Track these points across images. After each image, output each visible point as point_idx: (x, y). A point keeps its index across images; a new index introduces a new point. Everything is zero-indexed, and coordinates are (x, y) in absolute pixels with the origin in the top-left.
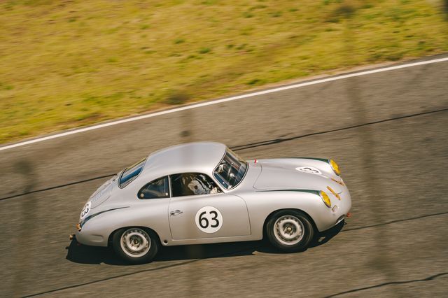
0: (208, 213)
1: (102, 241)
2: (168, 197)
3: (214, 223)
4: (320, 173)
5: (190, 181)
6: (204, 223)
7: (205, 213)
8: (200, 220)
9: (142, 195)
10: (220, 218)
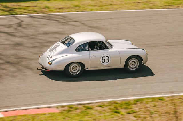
7: (104, 57)
8: (102, 60)
9: (77, 50)
10: (110, 59)
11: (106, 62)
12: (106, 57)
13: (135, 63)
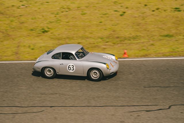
0: (71, 66)
1: (40, 70)
2: (60, 59)
4: (111, 59)
5: (70, 56)
6: (70, 69)
7: (70, 65)
8: (68, 68)
9: (53, 58)
10: (74, 68)
11: (72, 70)
12: (72, 66)
13: (97, 73)
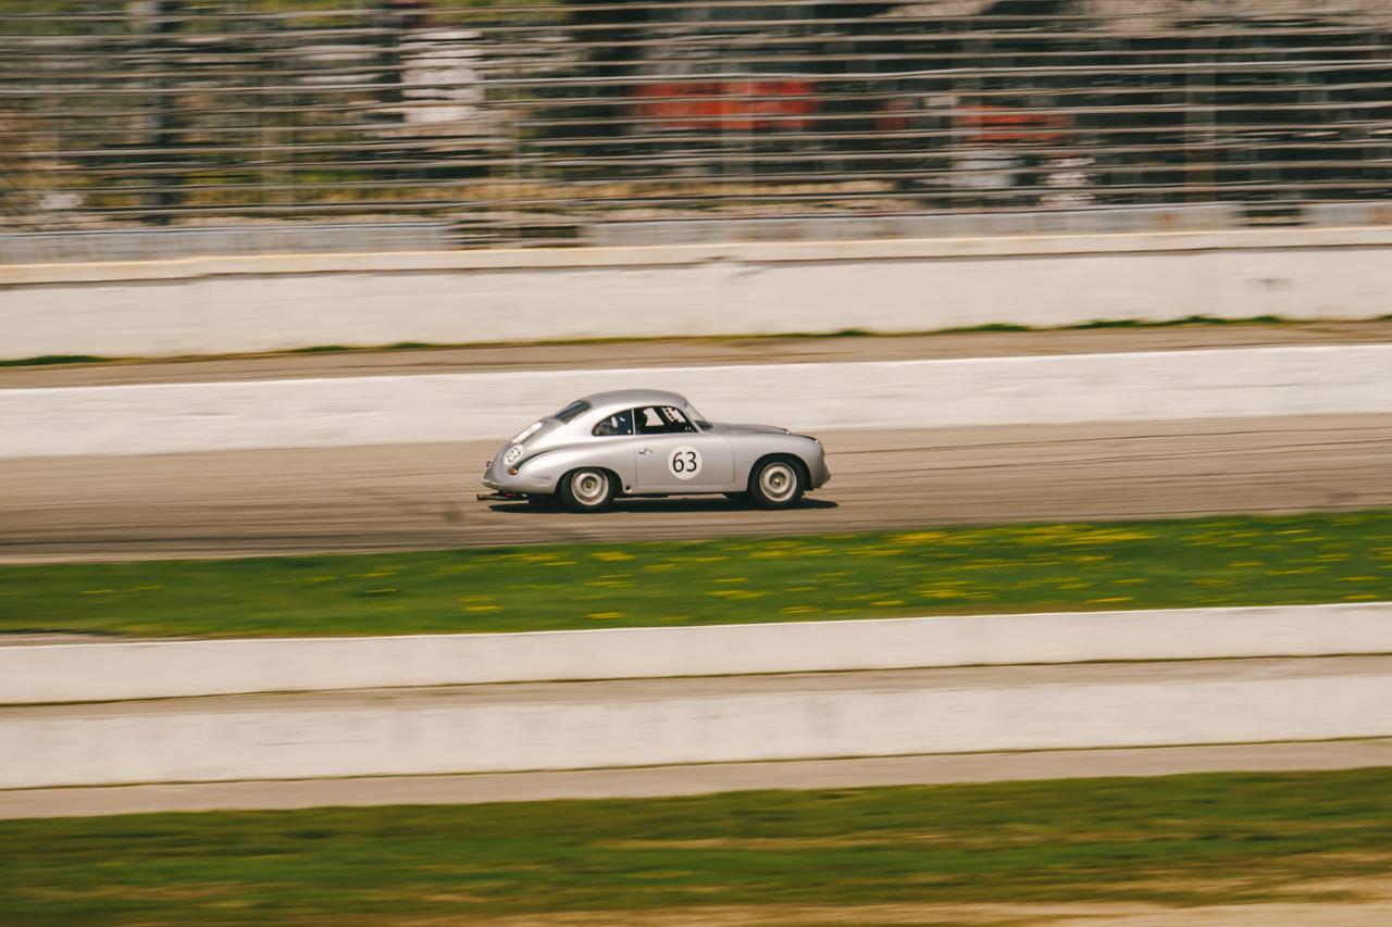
0: (684, 453)
1: (549, 485)
2: (632, 433)
3: (691, 466)
6: (678, 465)
8: (675, 462)
10: (698, 460)
11: (688, 470)
12: (688, 453)
